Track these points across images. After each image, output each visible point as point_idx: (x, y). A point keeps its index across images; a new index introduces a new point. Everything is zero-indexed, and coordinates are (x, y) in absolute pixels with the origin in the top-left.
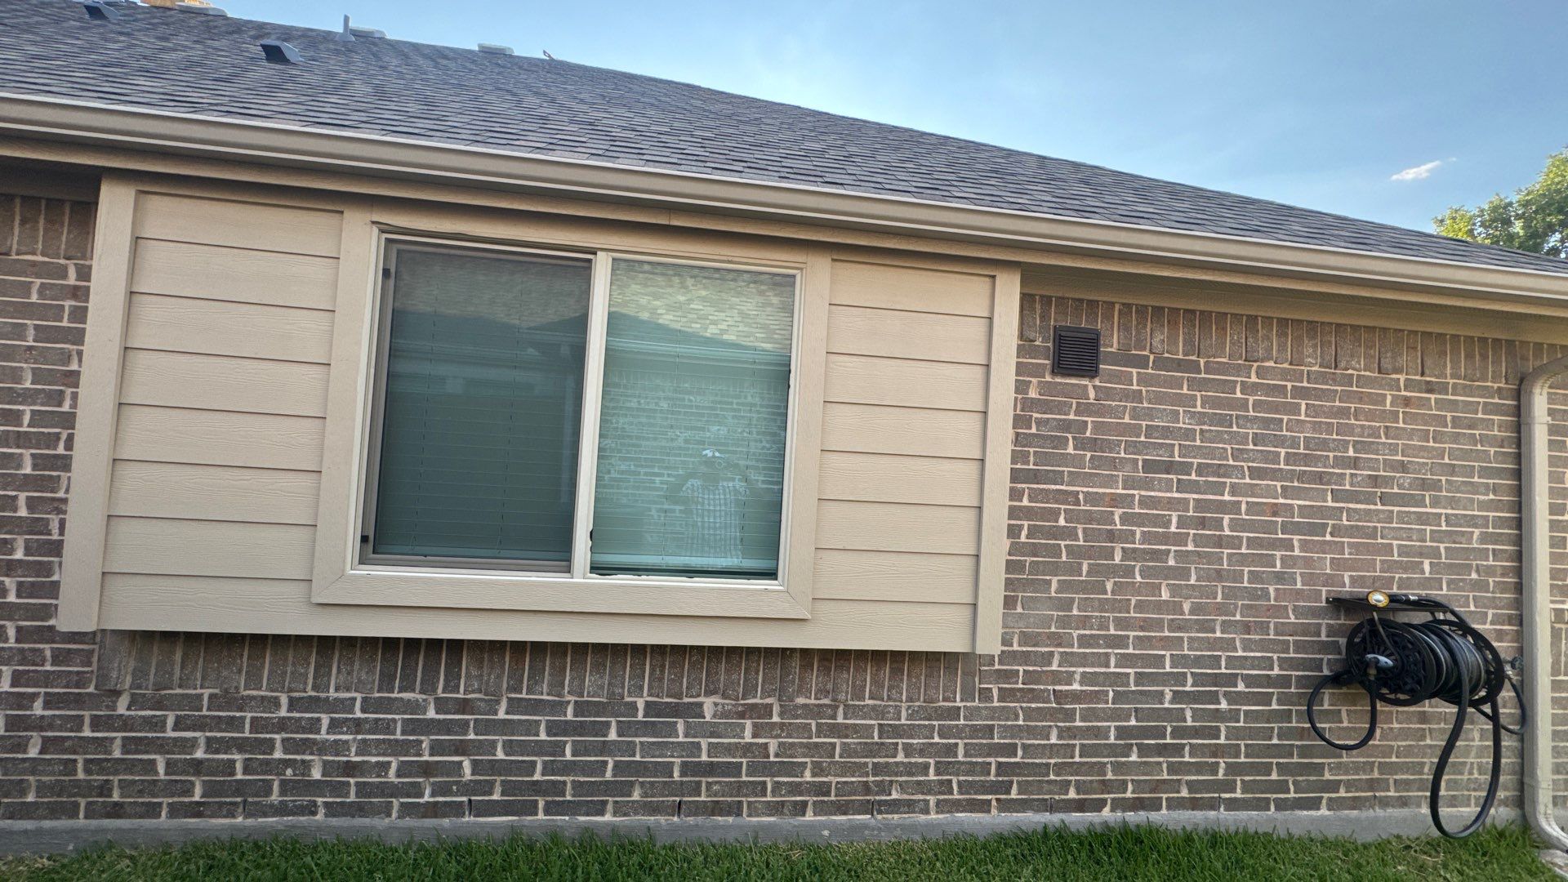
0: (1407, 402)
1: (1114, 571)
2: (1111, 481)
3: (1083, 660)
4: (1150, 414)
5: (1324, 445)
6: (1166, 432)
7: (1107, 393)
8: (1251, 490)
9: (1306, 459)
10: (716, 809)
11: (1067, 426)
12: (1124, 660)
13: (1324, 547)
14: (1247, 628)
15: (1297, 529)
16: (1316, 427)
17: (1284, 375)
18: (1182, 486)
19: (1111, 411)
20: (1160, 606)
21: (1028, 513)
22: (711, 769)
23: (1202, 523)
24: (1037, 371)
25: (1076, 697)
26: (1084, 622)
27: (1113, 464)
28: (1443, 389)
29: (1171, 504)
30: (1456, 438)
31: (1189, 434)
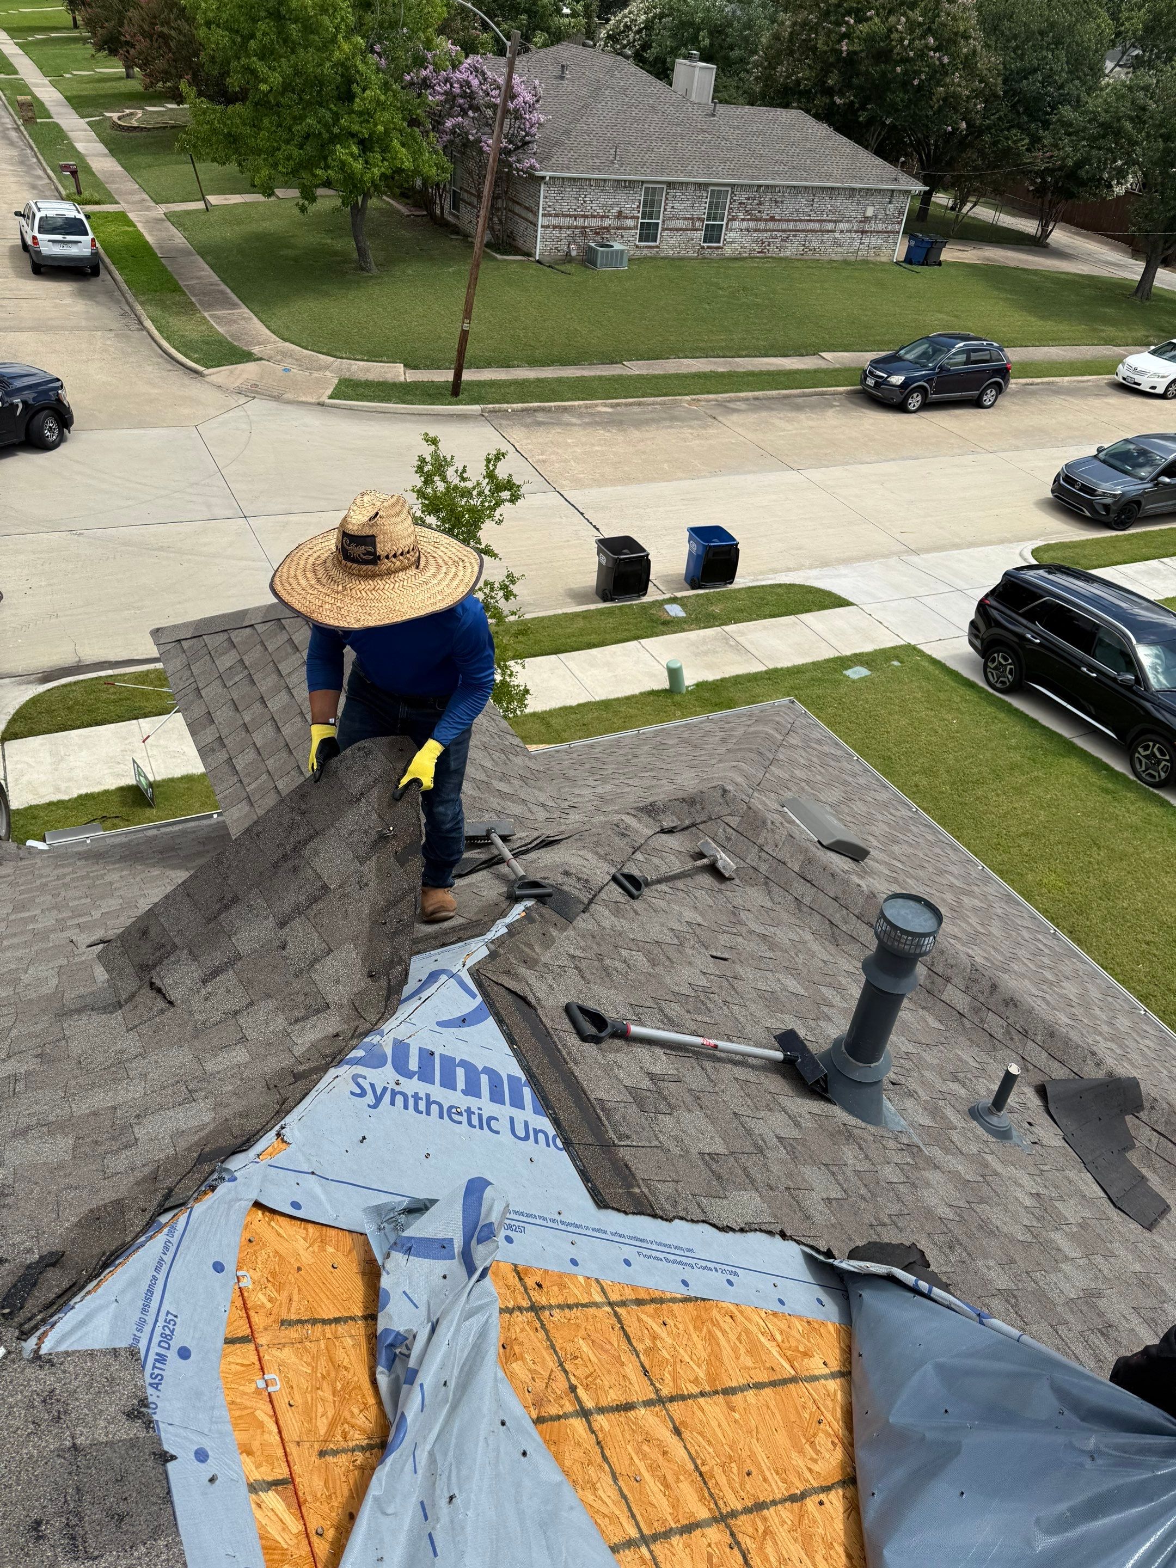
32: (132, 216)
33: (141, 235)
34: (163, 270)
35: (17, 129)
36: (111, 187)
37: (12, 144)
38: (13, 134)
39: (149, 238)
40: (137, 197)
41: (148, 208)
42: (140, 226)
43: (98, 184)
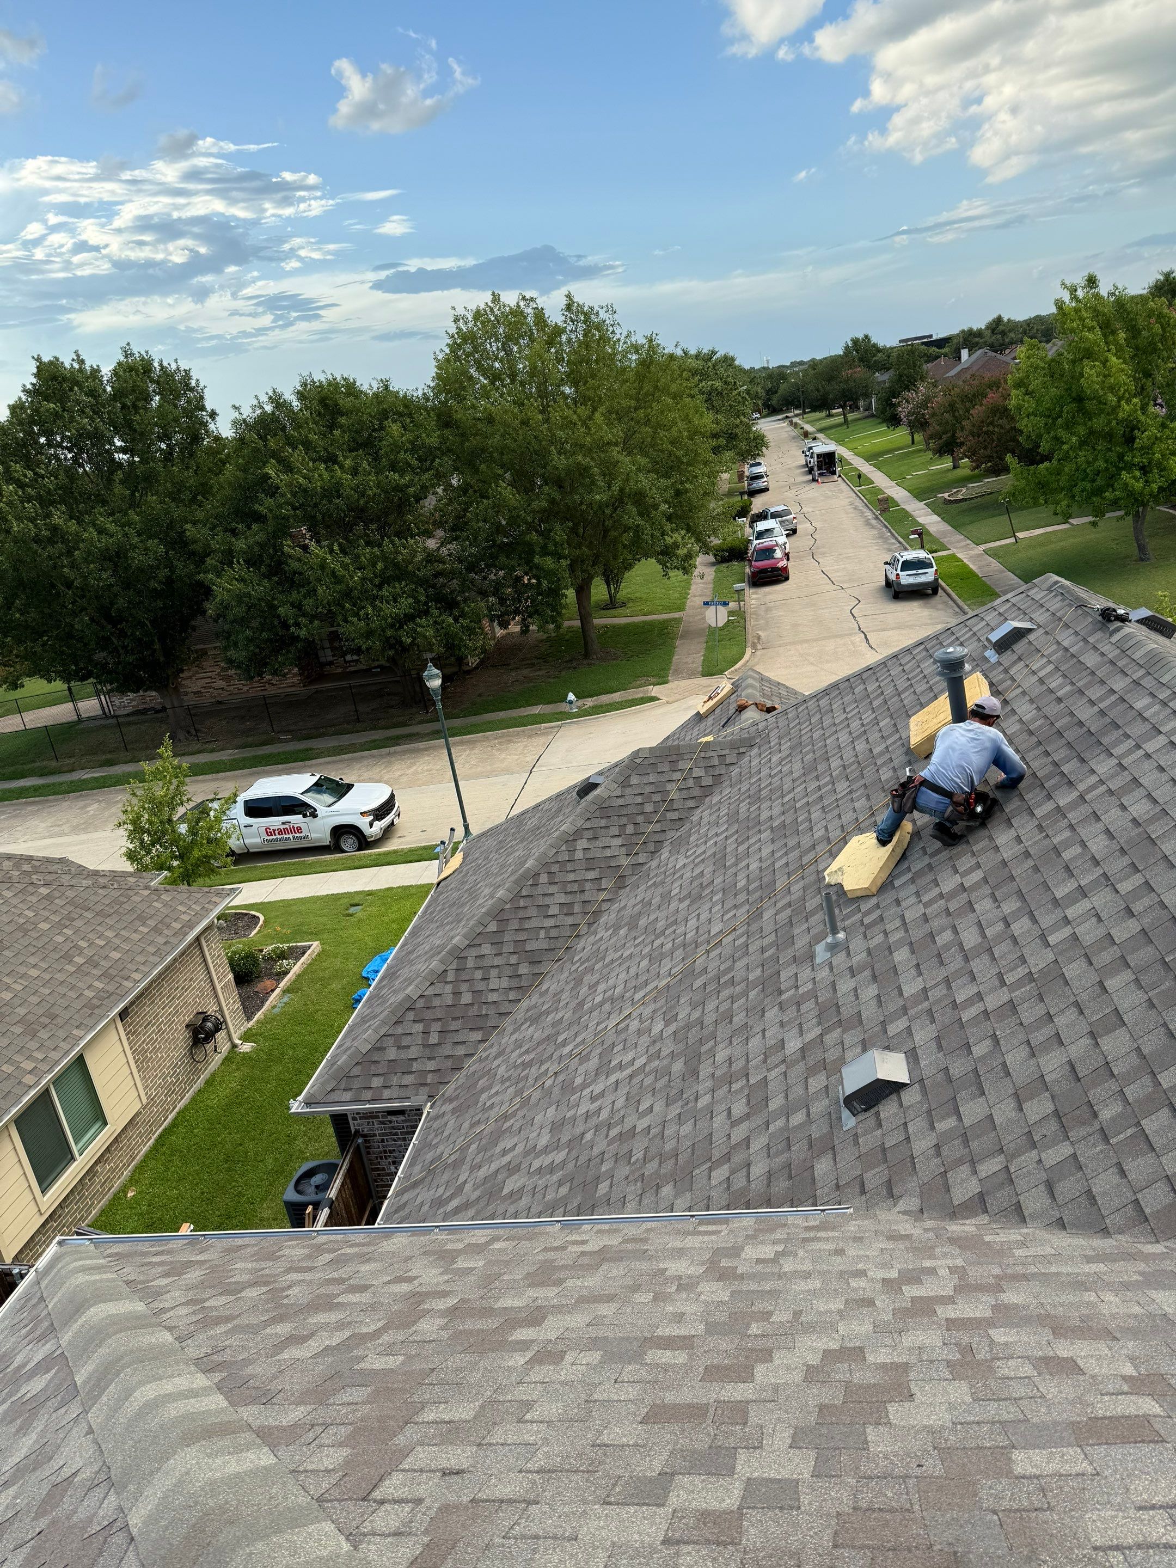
1: (150, 1060)
2: (141, 1038)
3: (153, 1087)
12: (159, 1080)
14: (175, 1048)
20: (160, 1060)
23: (159, 1031)
25: (155, 1097)
26: (149, 1077)
32: (960, 555)
33: (966, 566)
34: (984, 584)
35: (877, 518)
36: (944, 541)
37: (873, 527)
38: (874, 522)
39: (972, 566)
40: (963, 544)
41: (971, 549)
42: (966, 561)
43: (935, 540)
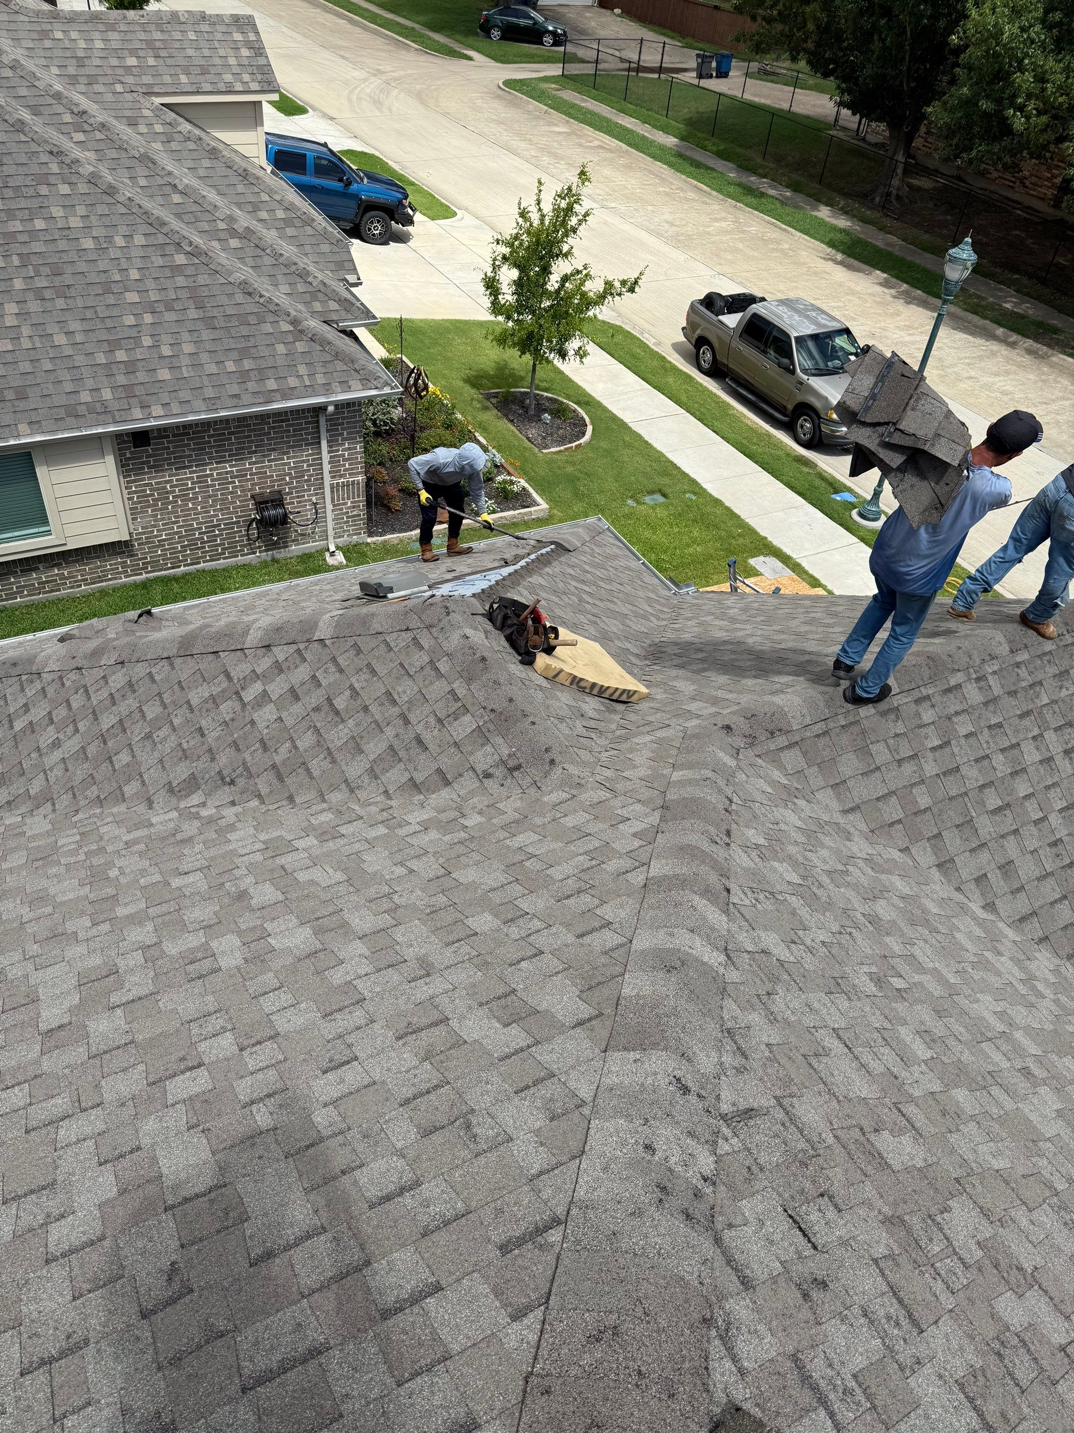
0: (274, 428)
1: (171, 502)
2: (164, 476)
3: (165, 530)
4: (173, 453)
5: (243, 448)
6: (181, 457)
7: (156, 450)
8: (216, 469)
9: (236, 455)
10: (52, 591)
11: (143, 463)
12: (178, 527)
13: (247, 480)
14: (222, 510)
15: (236, 477)
16: (239, 443)
17: (224, 429)
18: (191, 473)
19: (159, 455)
20: (189, 510)
21: (135, 492)
22: (47, 582)
23: (200, 482)
24: (128, 448)
25: (164, 540)
26: (163, 519)
27: (163, 471)
28: (288, 420)
29: (187, 479)
30: (294, 436)
31: (190, 456)
